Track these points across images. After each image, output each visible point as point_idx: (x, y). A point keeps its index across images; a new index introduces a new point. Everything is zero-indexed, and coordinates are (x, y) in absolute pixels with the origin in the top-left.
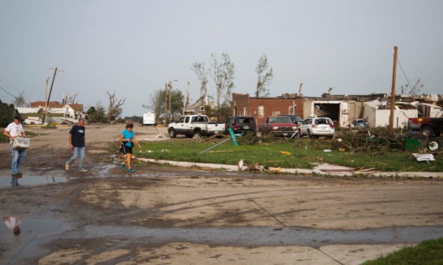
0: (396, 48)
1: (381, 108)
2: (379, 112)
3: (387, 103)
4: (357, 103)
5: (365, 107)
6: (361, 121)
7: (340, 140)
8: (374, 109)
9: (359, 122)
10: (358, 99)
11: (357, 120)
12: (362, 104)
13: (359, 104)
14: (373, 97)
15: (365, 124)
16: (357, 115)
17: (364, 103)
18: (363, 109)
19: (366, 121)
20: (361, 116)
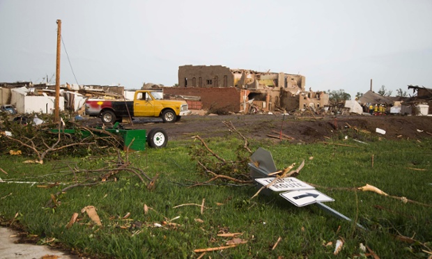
0: (59, 22)
1: (29, 94)
2: (28, 99)
3: (35, 91)
4: (4, 89)
5: (12, 92)
6: (9, 107)
7: (8, 134)
8: (23, 95)
9: (7, 107)
10: (5, 85)
11: (6, 106)
12: (10, 91)
13: (6, 90)
14: (19, 85)
15: (13, 110)
16: (5, 101)
17: (12, 89)
18: (10, 95)
19: (14, 107)
20: (9, 102)
